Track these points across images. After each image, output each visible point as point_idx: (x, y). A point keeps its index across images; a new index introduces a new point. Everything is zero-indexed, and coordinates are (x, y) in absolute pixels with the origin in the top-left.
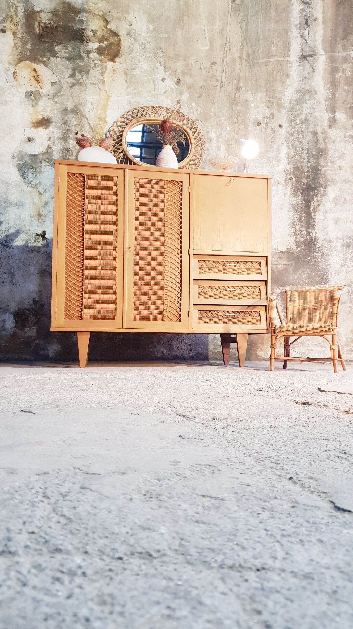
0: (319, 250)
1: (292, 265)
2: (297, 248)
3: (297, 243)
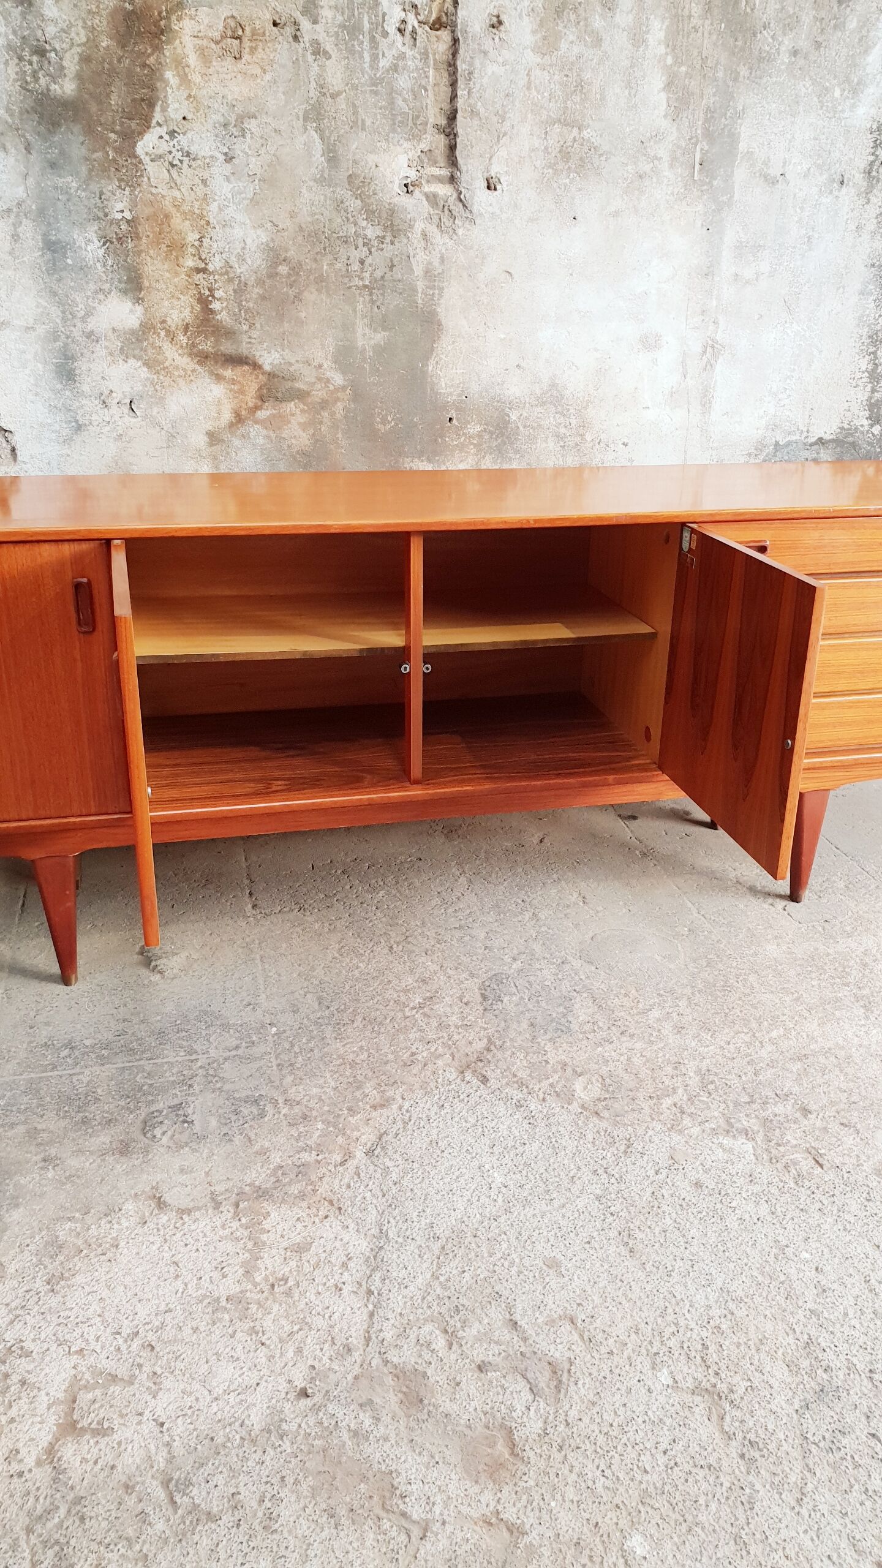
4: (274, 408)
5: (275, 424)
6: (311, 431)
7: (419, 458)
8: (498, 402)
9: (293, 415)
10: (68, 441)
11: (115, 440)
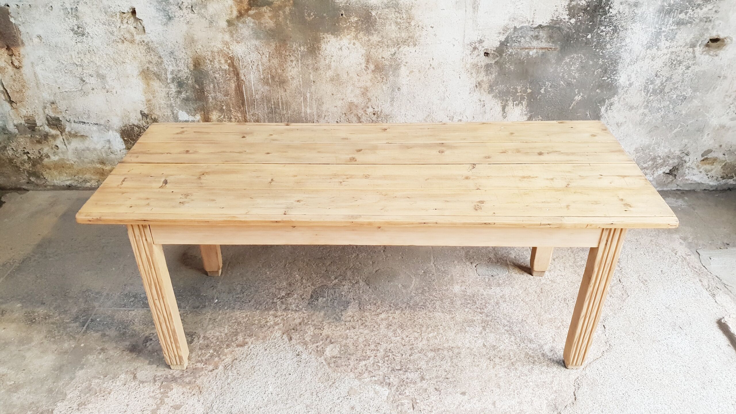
0: (610, 21)
1: (555, 49)
2: (570, 19)
3: (572, 11)
4: (256, 9)
5: (258, 16)
6: (275, 20)
7: (327, 33)
8: (365, 6)
9: (266, 13)
10: (166, 24)
11: (186, 24)
